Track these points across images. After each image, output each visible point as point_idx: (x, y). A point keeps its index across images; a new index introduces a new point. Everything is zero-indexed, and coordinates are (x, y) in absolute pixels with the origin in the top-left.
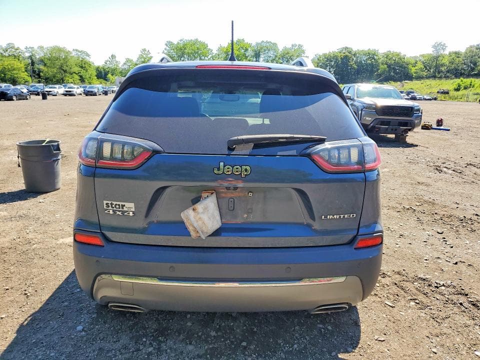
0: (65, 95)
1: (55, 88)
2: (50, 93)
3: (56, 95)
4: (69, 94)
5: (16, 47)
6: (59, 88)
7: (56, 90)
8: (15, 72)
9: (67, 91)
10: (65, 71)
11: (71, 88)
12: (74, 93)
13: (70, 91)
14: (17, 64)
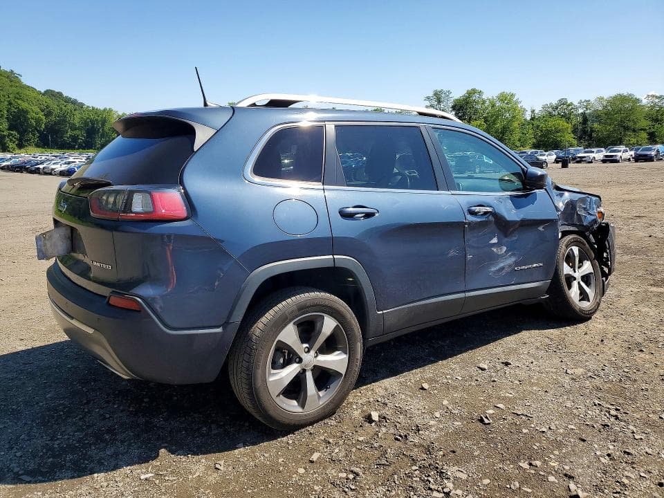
0: (604, 161)
1: (593, 152)
2: (583, 159)
3: (591, 162)
4: (609, 160)
5: (569, 102)
6: (598, 152)
7: (592, 155)
8: (559, 134)
9: (606, 156)
10: (627, 129)
11: (615, 151)
12: (618, 158)
13: (612, 156)
14: (563, 124)
